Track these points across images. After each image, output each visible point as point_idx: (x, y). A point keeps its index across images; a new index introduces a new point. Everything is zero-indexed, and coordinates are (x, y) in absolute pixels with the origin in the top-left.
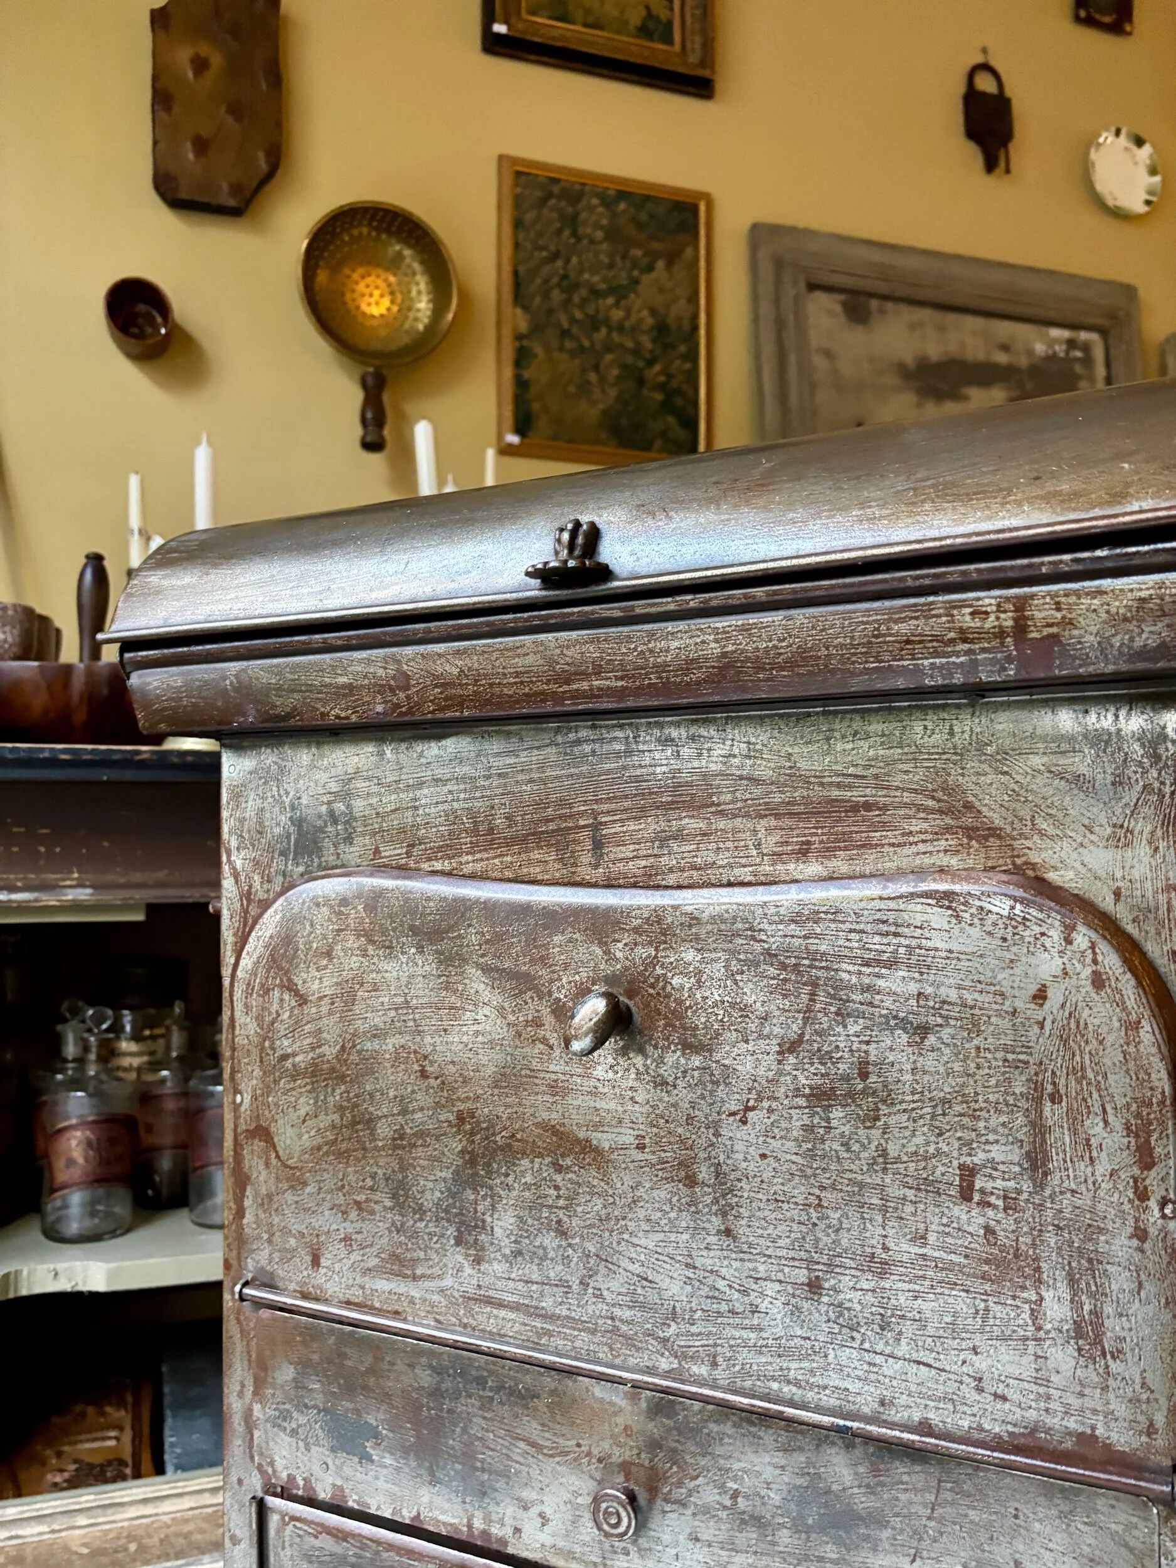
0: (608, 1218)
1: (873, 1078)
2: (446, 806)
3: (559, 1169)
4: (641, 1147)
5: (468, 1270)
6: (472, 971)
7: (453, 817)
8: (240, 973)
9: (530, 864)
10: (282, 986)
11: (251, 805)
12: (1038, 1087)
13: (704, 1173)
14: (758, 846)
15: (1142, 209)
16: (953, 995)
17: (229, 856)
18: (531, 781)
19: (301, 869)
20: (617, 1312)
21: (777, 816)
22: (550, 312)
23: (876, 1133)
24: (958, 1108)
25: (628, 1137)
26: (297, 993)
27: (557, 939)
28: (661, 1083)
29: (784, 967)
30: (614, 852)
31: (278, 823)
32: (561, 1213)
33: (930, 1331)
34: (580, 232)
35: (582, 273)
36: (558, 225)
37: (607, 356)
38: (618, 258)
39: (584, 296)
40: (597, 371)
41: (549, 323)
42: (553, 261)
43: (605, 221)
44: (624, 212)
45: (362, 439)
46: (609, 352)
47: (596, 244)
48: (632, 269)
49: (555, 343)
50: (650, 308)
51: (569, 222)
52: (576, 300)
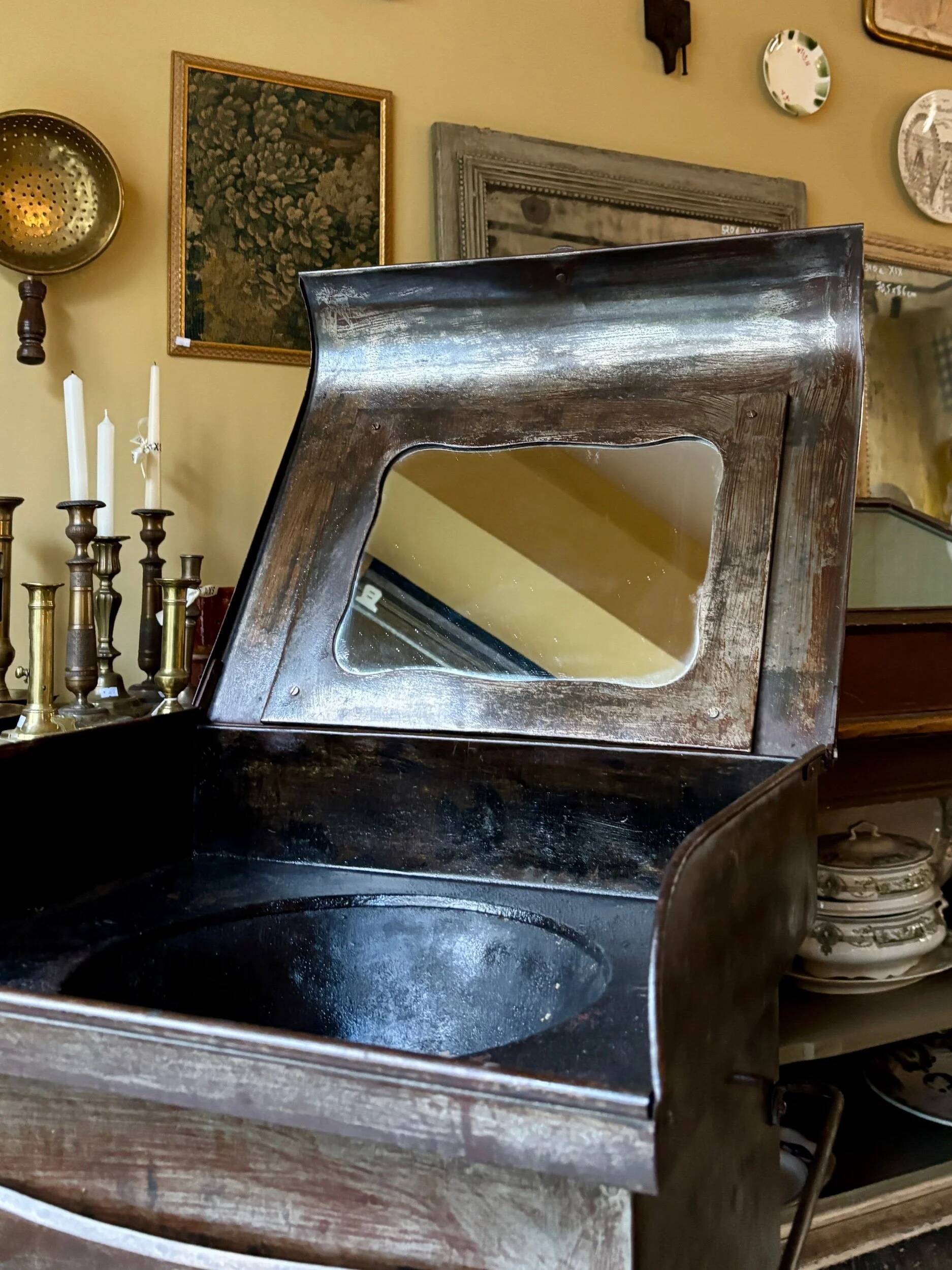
15: (812, 109)
22: (226, 210)
34: (257, 130)
35: (258, 171)
36: (234, 123)
37: (284, 256)
38: (296, 157)
39: (260, 195)
40: (273, 271)
41: (222, 223)
42: (228, 160)
43: (282, 119)
44: (303, 110)
45: (20, 352)
46: (286, 251)
47: (273, 142)
48: (311, 167)
49: (229, 243)
50: (328, 207)
51: (245, 119)
52: (252, 199)
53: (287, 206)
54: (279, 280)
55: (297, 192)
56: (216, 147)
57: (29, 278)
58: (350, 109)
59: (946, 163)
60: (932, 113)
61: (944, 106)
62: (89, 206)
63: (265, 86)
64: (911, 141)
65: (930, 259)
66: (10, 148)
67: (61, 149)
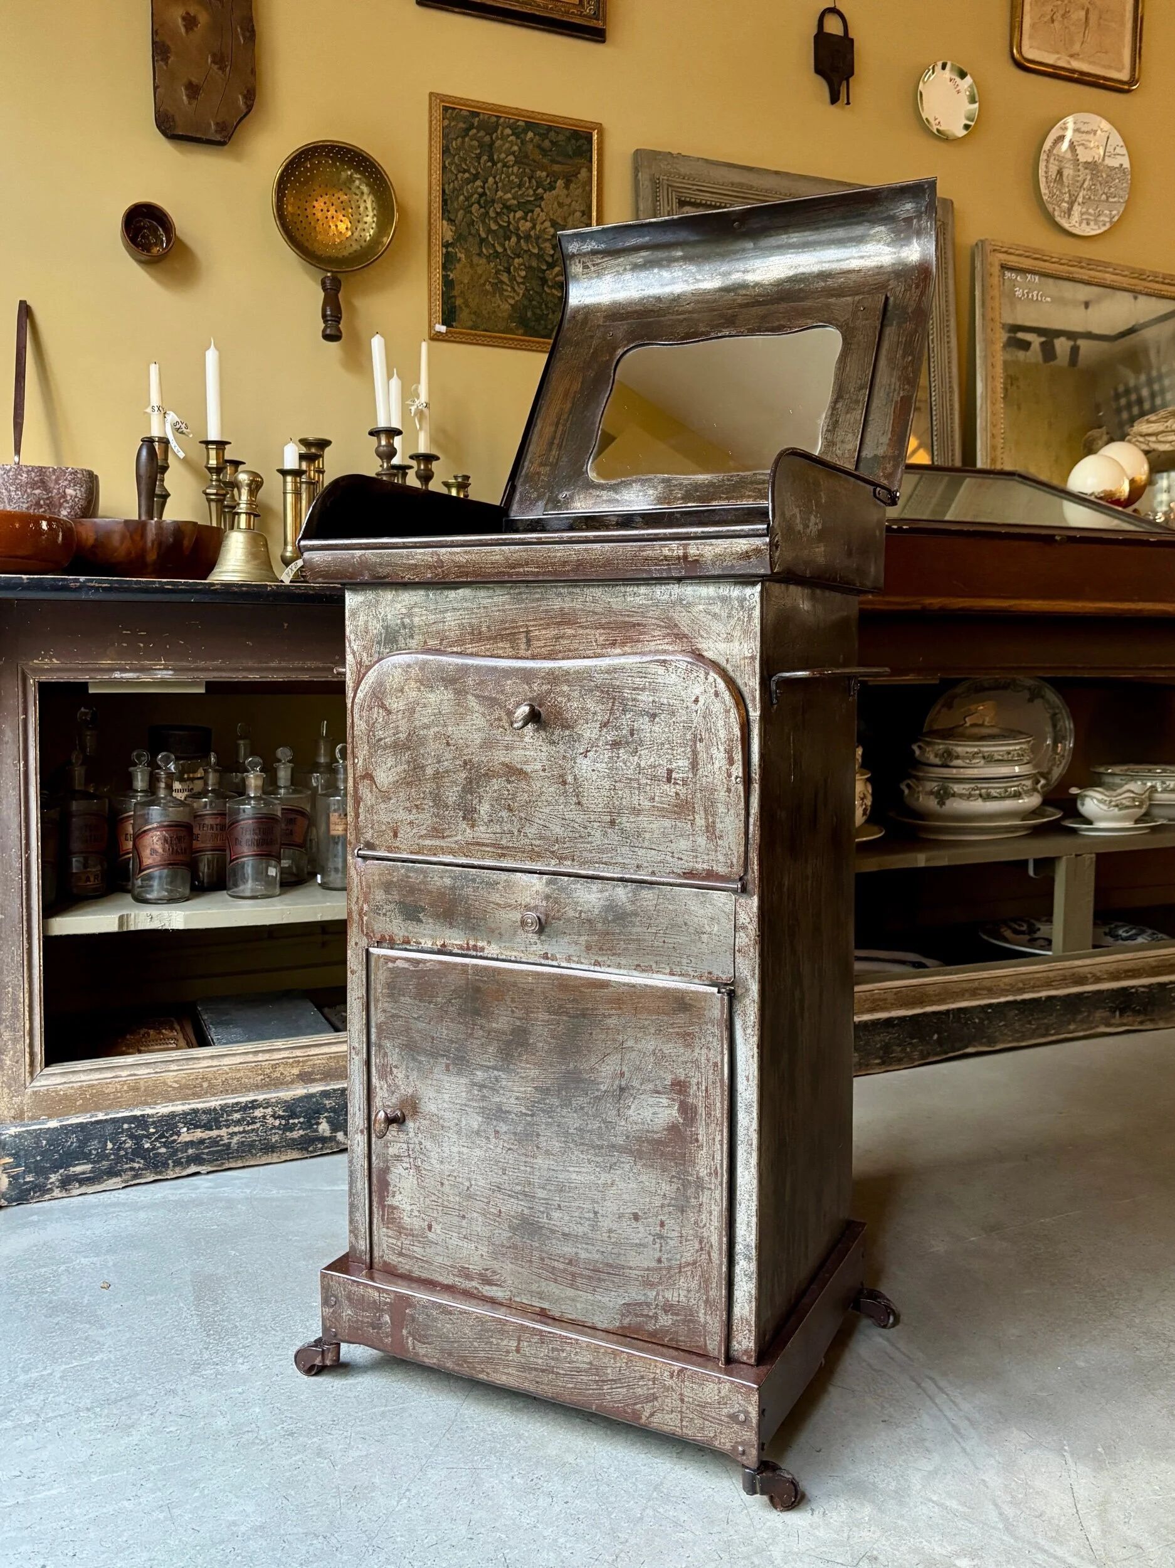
0: (530, 801)
1: (635, 736)
2: (459, 622)
3: (509, 782)
4: (544, 770)
5: (468, 831)
6: (470, 697)
7: (461, 626)
8: (356, 700)
9: (498, 648)
10: (378, 706)
11: (362, 619)
12: (695, 736)
13: (570, 779)
14: (596, 641)
15: (962, 133)
16: (665, 701)
17: (350, 644)
18: (499, 610)
19: (388, 650)
20: (534, 842)
21: (604, 629)
22: (472, 223)
23: (636, 758)
24: (666, 746)
25: (539, 766)
26: (386, 709)
27: (509, 682)
28: (553, 743)
29: (602, 692)
30: (535, 643)
31: (376, 627)
32: (510, 802)
33: (656, 836)
34: (495, 157)
35: (497, 191)
36: (478, 151)
37: (516, 260)
38: (526, 179)
39: (499, 210)
40: (509, 272)
41: (470, 234)
42: (474, 182)
43: (516, 148)
44: (532, 140)
45: (324, 331)
46: (519, 257)
47: (508, 167)
48: (538, 188)
49: (474, 250)
50: (552, 220)
51: (487, 149)
52: (492, 214)
53: (520, 219)
54: (513, 279)
55: (526, 207)
56: (465, 171)
57: (329, 274)
58: (569, 139)
59: (1084, 180)
60: (1069, 134)
61: (1084, 128)
62: (369, 219)
63: (502, 120)
64: (1052, 160)
65: (1066, 268)
66: (312, 173)
67: (349, 173)
